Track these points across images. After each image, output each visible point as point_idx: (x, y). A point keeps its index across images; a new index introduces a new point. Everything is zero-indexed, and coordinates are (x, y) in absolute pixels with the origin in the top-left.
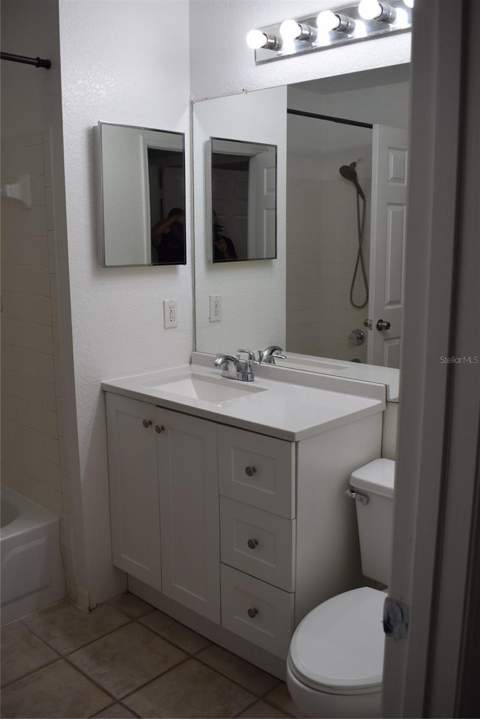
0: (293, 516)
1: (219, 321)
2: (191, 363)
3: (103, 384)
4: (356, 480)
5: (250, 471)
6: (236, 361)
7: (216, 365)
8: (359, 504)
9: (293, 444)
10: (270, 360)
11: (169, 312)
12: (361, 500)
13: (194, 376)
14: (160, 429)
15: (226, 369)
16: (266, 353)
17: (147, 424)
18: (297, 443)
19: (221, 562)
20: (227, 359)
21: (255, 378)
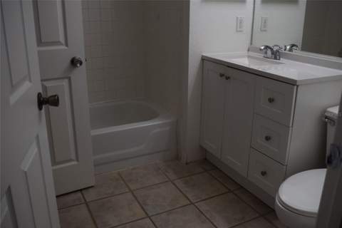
0: (291, 125)
1: (265, 31)
2: (248, 50)
3: (203, 56)
4: (329, 112)
5: (271, 100)
6: (272, 49)
7: (261, 50)
8: (329, 125)
9: (295, 87)
10: (290, 50)
11: (240, 22)
12: (330, 123)
13: (249, 57)
14: (228, 78)
15: (266, 53)
16: (288, 47)
17: (222, 75)
18: (298, 86)
19: (251, 147)
20: (267, 47)
21: (281, 59)
